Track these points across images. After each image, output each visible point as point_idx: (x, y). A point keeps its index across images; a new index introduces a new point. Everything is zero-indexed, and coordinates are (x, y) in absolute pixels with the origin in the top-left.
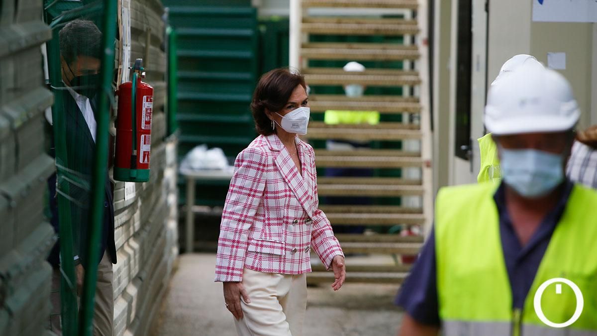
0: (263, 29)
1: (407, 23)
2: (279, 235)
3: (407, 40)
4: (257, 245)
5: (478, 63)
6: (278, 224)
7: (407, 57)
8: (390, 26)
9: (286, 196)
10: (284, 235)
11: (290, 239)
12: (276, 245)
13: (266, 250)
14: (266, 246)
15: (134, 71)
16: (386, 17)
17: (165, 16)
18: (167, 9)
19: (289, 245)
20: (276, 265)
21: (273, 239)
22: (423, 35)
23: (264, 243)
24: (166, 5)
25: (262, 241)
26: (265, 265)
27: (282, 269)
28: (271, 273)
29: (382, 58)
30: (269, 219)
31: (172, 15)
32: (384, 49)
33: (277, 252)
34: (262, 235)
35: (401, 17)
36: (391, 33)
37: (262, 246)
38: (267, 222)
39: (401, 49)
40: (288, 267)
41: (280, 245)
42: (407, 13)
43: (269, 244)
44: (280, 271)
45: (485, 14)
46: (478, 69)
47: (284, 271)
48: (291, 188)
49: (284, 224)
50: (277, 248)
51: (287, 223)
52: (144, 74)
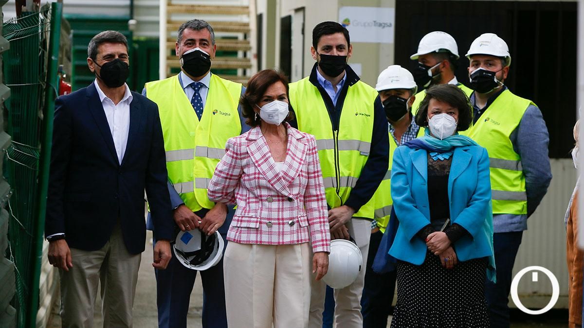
0: (136, 46)
1: (241, 43)
2: (256, 211)
3: (240, 54)
4: (238, 221)
5: (296, 71)
6: (256, 202)
7: (241, 67)
8: (230, 45)
9: (255, 178)
10: (259, 211)
11: (265, 214)
12: (252, 219)
13: (244, 225)
14: (244, 221)
15: (58, 74)
16: (224, 38)
17: (71, 36)
18: (72, 31)
19: (265, 219)
20: (253, 237)
21: (251, 214)
22: (254, 50)
23: (244, 219)
24: (72, 29)
25: (242, 217)
26: (244, 237)
27: (259, 240)
28: (249, 244)
29: (224, 67)
30: (249, 198)
31: (75, 36)
32: (226, 61)
33: (253, 225)
34: (242, 212)
35: (236, 38)
36: (230, 50)
37: (241, 221)
38: (247, 201)
39: (236, 61)
40: (265, 238)
41: (255, 219)
42: (241, 36)
43: (247, 219)
44: (257, 242)
45: (301, 36)
46: (296, 75)
47: (261, 242)
48: (261, 171)
49: (260, 202)
50: (253, 222)
51: (262, 200)
52: (65, 76)
